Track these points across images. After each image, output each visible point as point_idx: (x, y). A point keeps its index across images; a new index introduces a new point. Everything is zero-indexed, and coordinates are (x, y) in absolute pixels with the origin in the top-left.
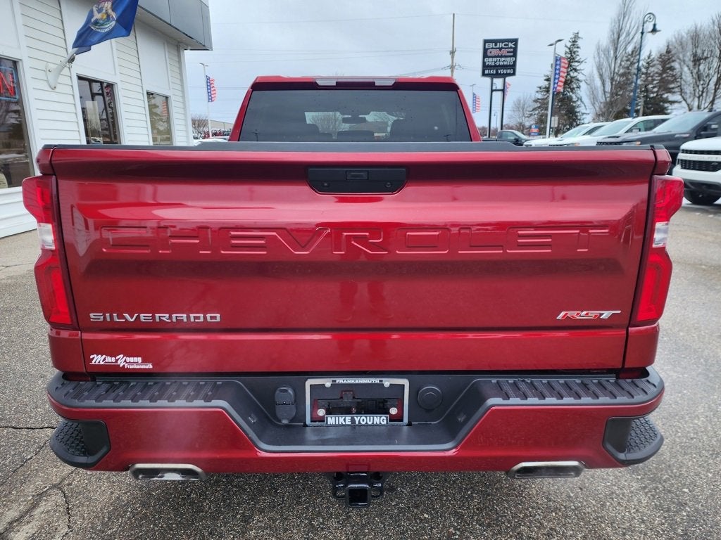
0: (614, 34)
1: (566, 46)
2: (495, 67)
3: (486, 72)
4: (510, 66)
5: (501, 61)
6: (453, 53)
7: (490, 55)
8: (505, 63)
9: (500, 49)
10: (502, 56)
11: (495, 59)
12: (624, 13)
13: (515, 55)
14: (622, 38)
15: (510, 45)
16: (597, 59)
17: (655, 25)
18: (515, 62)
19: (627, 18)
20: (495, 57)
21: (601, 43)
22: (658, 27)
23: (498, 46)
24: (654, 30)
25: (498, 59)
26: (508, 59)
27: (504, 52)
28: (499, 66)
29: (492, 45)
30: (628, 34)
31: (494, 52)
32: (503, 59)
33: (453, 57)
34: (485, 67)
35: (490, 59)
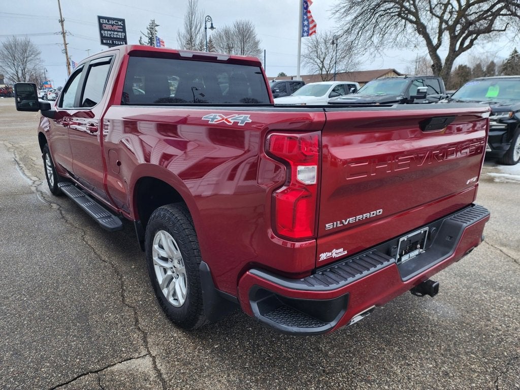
0: (187, 26)
1: (147, 28)
2: (110, 38)
3: (105, 41)
4: (122, 39)
5: (115, 35)
6: (62, 21)
7: (105, 28)
8: (118, 36)
9: (113, 25)
10: (114, 31)
11: (109, 32)
12: (191, 13)
13: (124, 31)
14: (193, 29)
15: (119, 23)
16: (180, 42)
17: (212, 24)
18: (125, 36)
19: (194, 16)
20: (109, 30)
21: (180, 31)
22: (214, 26)
23: (110, 23)
24: (212, 27)
25: (112, 32)
26: (120, 34)
27: (115, 28)
28: (114, 38)
29: (106, 21)
30: (196, 28)
31: (108, 27)
32: (116, 33)
33: (62, 25)
34: (103, 38)
35: (106, 32)
